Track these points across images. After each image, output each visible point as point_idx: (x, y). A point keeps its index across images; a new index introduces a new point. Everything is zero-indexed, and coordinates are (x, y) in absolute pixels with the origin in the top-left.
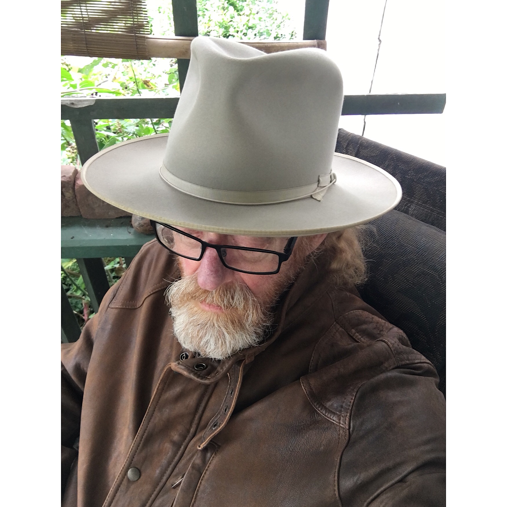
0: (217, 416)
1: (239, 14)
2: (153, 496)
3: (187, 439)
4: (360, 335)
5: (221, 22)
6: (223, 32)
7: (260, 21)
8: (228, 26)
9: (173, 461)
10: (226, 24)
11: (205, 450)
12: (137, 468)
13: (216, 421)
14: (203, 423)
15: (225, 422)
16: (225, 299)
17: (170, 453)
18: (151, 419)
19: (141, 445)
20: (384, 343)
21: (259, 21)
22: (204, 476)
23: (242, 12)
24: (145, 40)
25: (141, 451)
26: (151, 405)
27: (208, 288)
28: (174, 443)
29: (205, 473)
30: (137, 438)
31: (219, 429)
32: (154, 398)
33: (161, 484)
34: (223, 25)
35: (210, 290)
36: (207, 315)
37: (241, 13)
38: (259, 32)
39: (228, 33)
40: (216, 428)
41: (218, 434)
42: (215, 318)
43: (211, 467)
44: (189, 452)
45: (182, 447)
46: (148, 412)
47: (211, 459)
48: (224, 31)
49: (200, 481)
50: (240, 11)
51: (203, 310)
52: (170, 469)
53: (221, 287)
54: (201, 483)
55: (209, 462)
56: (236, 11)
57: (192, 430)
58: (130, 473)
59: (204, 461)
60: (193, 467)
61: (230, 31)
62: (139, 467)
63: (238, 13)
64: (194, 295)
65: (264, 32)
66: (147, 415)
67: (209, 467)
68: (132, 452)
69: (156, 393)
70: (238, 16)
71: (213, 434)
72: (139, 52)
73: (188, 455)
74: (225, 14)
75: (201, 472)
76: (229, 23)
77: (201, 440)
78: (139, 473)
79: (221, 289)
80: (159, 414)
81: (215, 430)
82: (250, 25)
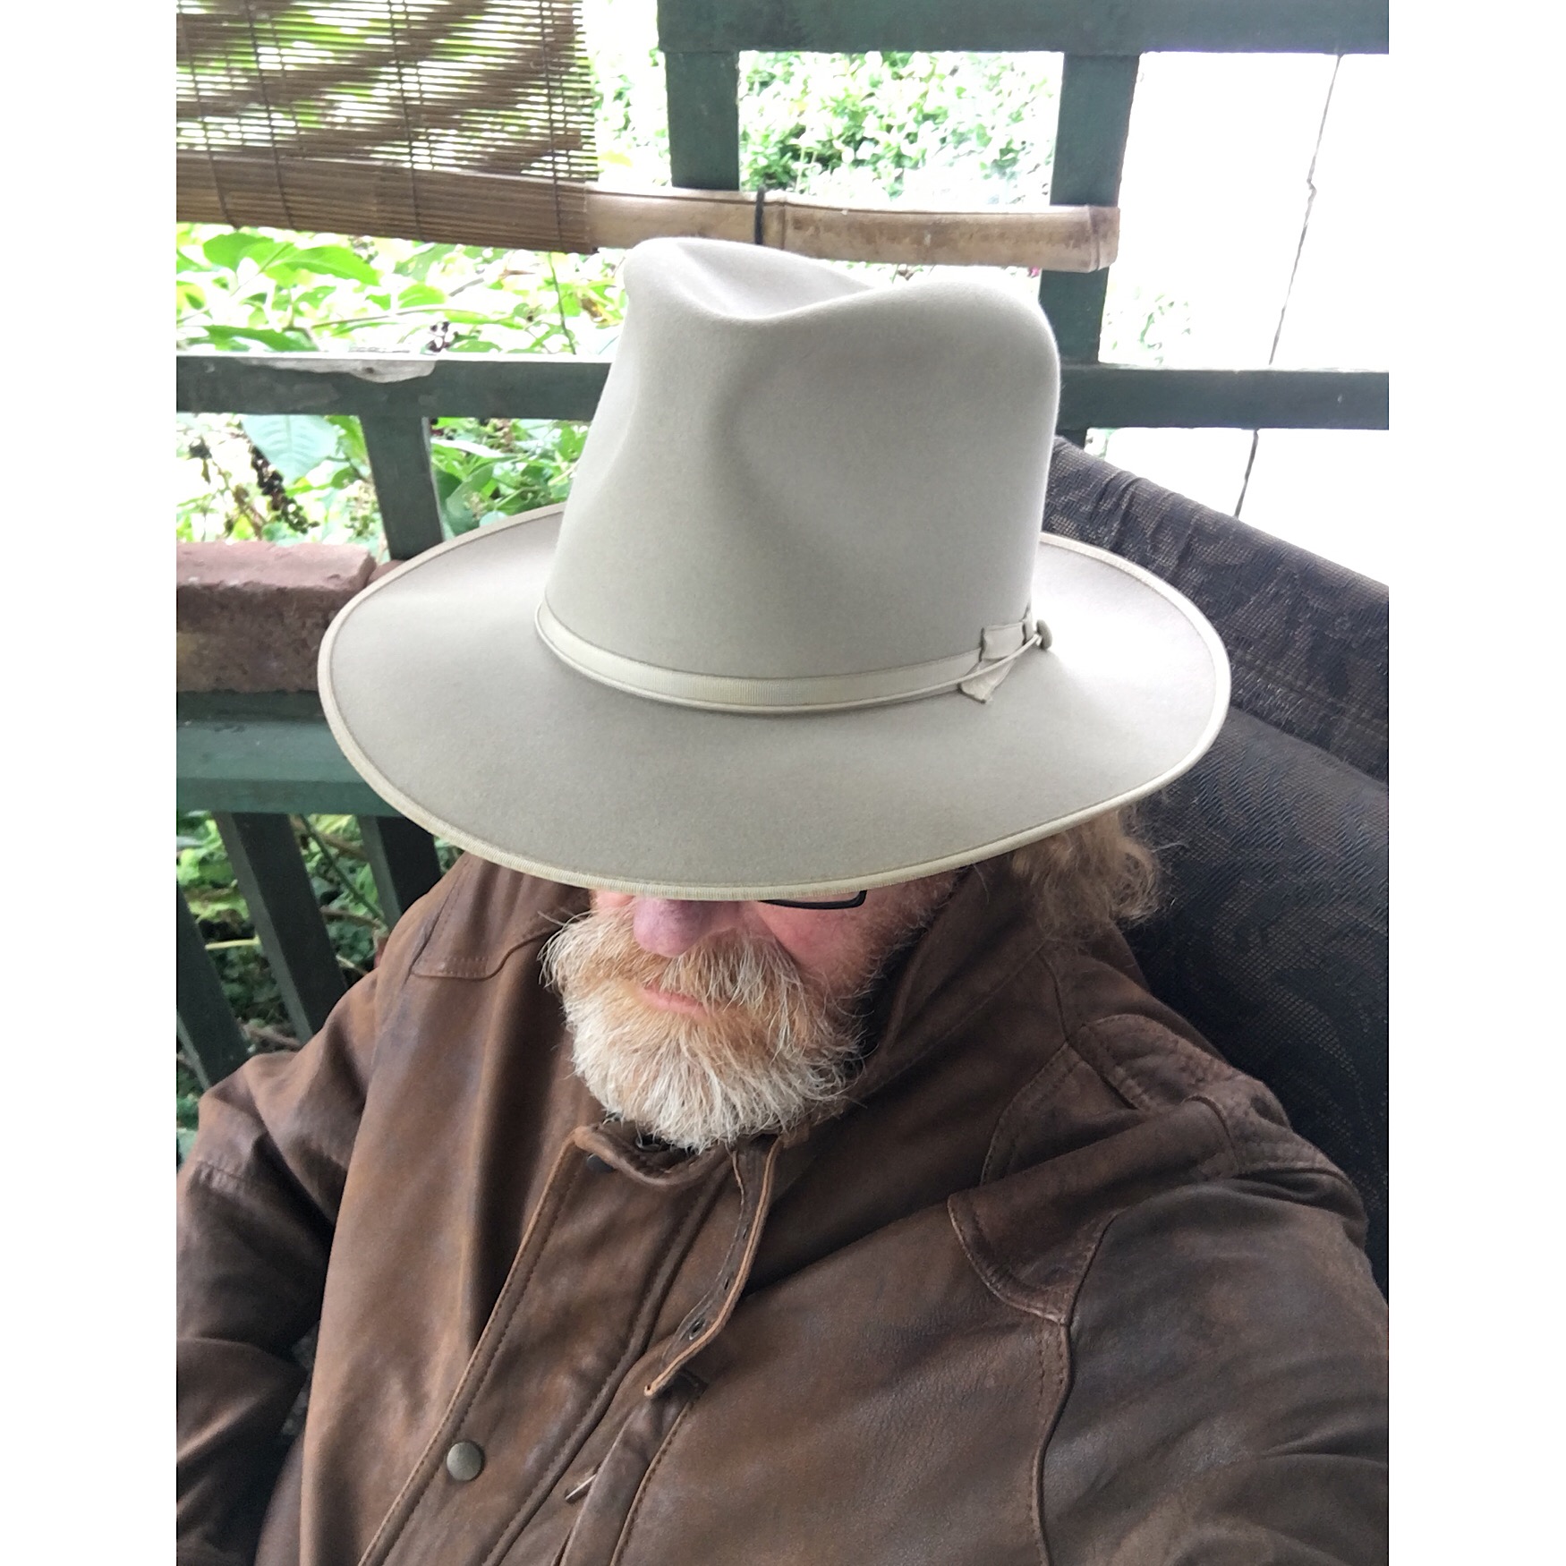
0: (704, 1304)
1: (896, 73)
2: (514, 1526)
3: (620, 1369)
4: (1139, 1085)
5: (840, 99)
6: (845, 128)
7: (960, 98)
8: (860, 111)
9: (575, 1429)
10: (854, 105)
11: (664, 1396)
12: (474, 1443)
13: (701, 1316)
14: (663, 1324)
15: (720, 1318)
16: (711, 982)
17: (569, 1406)
18: (518, 1303)
19: (488, 1378)
20: (1204, 1107)
21: (956, 97)
22: (654, 1470)
23: (907, 67)
24: (583, 199)
25: (489, 1393)
26: (518, 1263)
27: (661, 950)
28: (580, 1376)
29: (659, 1461)
30: (476, 1357)
31: (703, 1338)
32: (528, 1242)
33: (537, 1493)
34: (846, 108)
35: (668, 956)
36: (661, 1020)
37: (903, 71)
38: (954, 132)
39: (861, 132)
40: (696, 1334)
41: (700, 1353)
42: (683, 1029)
43: (678, 1443)
44: (622, 1403)
45: (605, 1391)
46: (510, 1285)
47: (678, 1421)
48: (847, 126)
49: (643, 1482)
50: (900, 65)
51: (650, 1008)
52: (566, 1452)
53: (700, 948)
54: (644, 1489)
55: (673, 1429)
56: (887, 63)
57: (635, 1343)
58: (453, 1456)
59: (658, 1428)
60: (626, 1443)
61: (863, 128)
62: (481, 1443)
63: (895, 69)
64: (628, 967)
65: (971, 131)
66: (507, 1291)
67: (670, 1443)
68: (461, 1398)
69: (534, 1229)
70: (895, 79)
71: (687, 1352)
72: (564, 234)
73: (618, 1409)
74: (853, 74)
75: (649, 1458)
76: (863, 100)
77: (654, 1369)
78: (479, 1457)
79: (702, 953)
80: (540, 1292)
81: (694, 1341)
82: (928, 109)
